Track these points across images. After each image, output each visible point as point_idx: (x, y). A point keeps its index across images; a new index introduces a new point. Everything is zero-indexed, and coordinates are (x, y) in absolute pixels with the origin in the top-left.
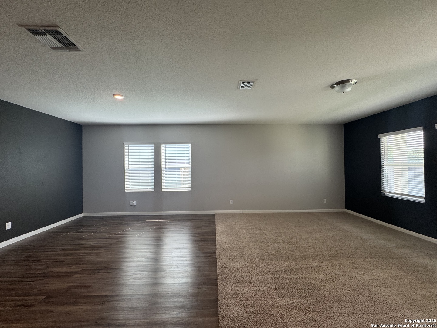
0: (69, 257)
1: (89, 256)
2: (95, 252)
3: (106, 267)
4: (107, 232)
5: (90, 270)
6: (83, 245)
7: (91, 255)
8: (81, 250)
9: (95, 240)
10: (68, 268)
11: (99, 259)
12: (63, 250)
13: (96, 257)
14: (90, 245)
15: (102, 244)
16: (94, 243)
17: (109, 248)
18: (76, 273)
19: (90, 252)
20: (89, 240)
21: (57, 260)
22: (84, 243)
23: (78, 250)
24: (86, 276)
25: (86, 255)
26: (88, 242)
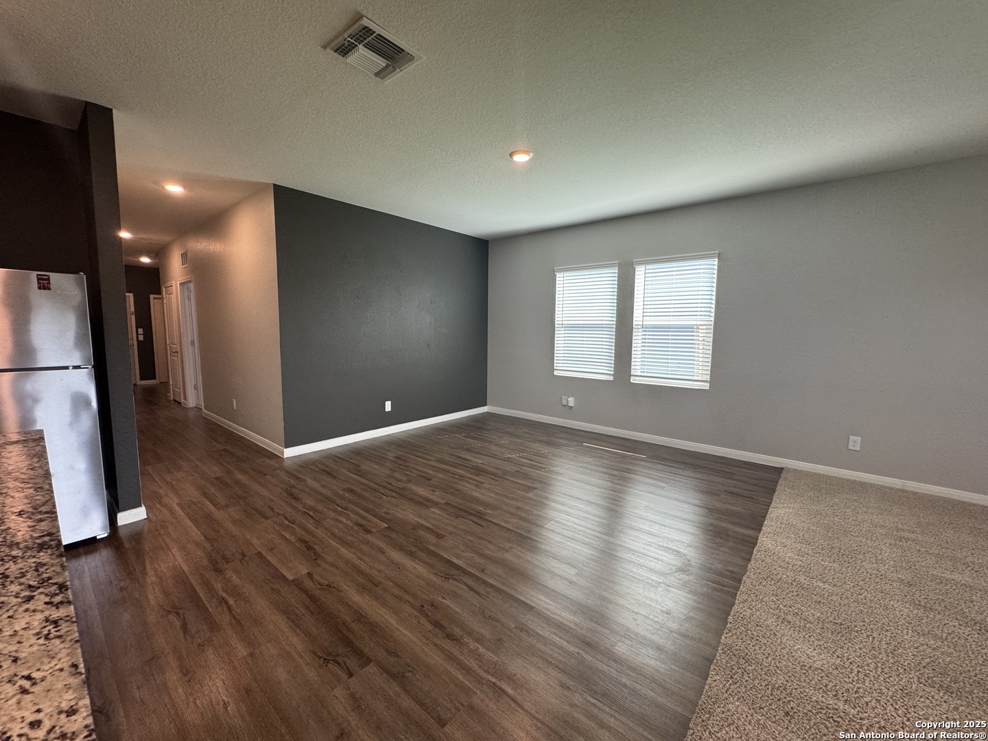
0: (441, 476)
1: (465, 484)
2: (477, 478)
3: (479, 512)
4: (508, 448)
5: (455, 507)
6: (465, 461)
7: (468, 482)
8: (460, 469)
9: (485, 457)
10: (430, 492)
11: (475, 494)
12: (438, 460)
13: (475, 488)
14: (475, 464)
15: (493, 467)
16: (482, 463)
17: (499, 479)
18: (437, 504)
19: (469, 475)
20: (476, 455)
21: (424, 475)
22: (469, 458)
23: (456, 467)
24: (446, 516)
25: (461, 480)
26: (475, 457)
